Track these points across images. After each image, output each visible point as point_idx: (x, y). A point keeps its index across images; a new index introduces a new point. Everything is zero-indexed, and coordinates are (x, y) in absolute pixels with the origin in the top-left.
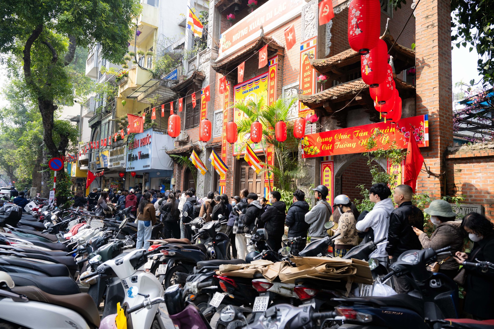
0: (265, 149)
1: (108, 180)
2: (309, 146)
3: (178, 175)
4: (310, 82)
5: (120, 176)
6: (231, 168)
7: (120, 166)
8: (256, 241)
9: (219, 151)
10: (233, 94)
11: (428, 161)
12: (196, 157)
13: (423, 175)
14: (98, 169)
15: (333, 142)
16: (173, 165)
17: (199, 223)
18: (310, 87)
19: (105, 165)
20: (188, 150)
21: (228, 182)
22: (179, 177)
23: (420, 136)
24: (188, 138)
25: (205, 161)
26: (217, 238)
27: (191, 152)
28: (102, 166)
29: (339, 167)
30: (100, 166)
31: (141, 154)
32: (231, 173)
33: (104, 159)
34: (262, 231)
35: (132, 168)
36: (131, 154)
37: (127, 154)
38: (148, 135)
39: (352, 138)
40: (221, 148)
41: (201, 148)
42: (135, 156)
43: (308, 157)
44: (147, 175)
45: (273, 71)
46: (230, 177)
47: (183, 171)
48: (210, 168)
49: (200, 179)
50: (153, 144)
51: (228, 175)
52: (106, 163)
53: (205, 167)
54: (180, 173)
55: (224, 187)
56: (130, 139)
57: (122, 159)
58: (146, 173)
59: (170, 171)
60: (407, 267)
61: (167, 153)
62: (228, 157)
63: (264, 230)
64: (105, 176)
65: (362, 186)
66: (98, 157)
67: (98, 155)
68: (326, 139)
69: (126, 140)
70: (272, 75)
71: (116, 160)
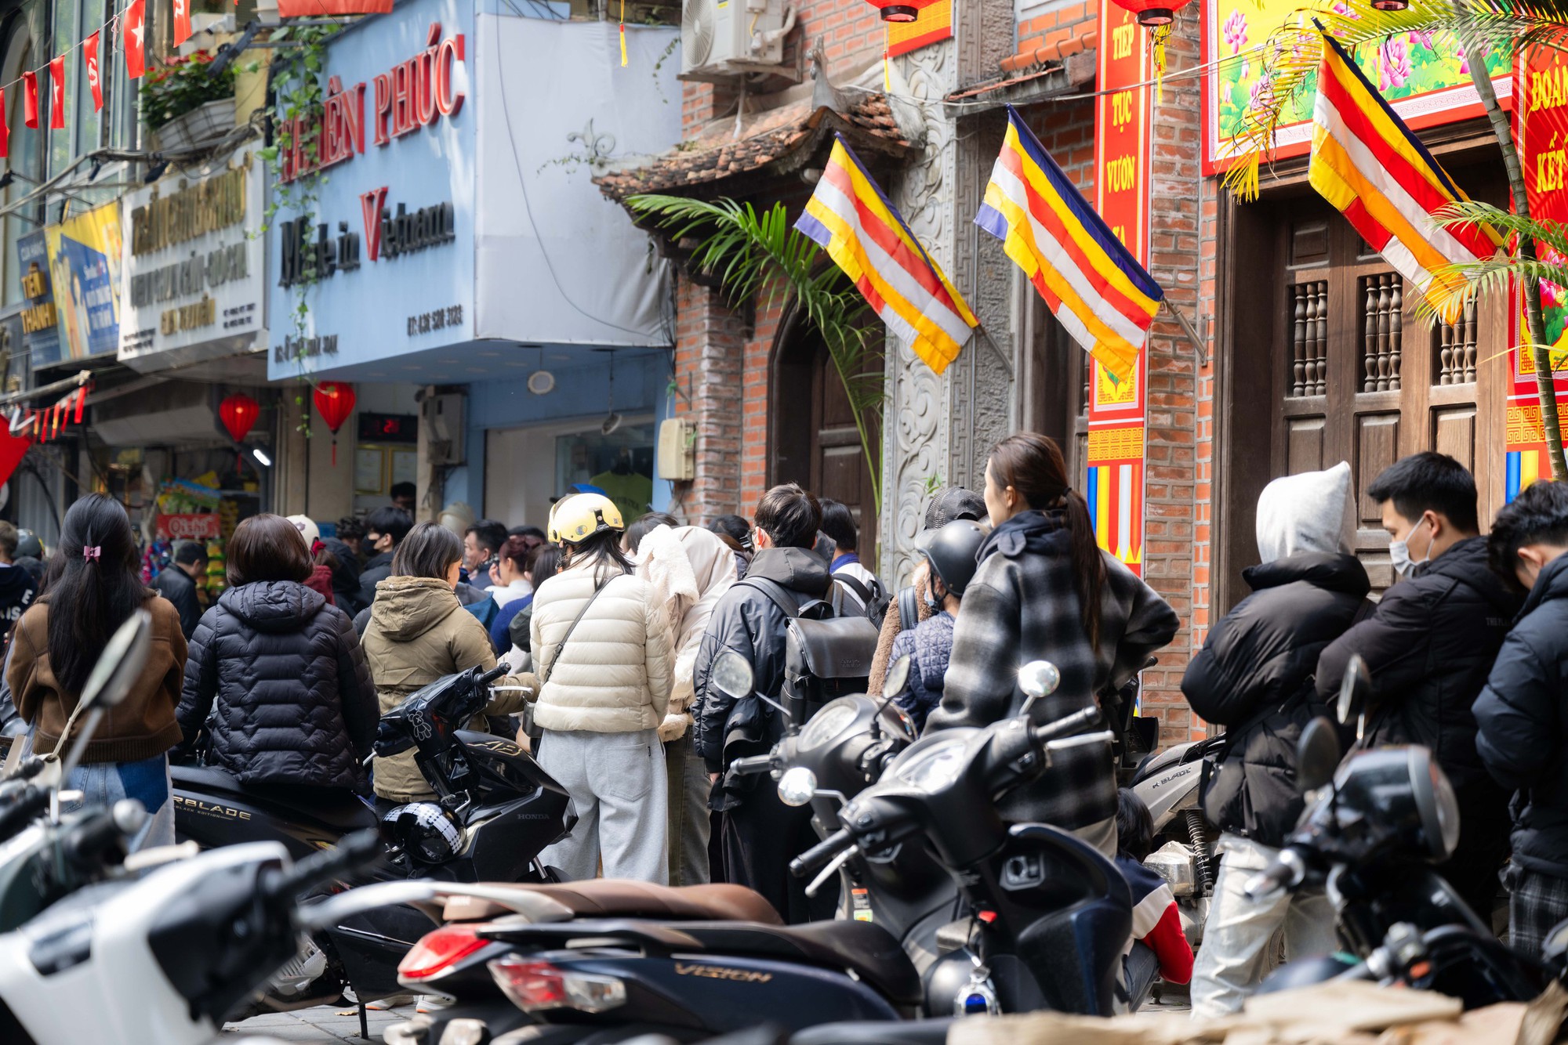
0: (1503, 90)
1: (135, 473)
3: (713, 393)
5: (222, 425)
6: (1189, 290)
7: (217, 331)
8: (1337, 857)
9: (1073, 137)
12: (860, 206)
14: (45, 377)
16: (667, 305)
17: (850, 753)
19: (96, 334)
20: (791, 150)
21: (1165, 420)
22: (729, 409)
24: (793, 40)
25: (948, 241)
26: (1012, 881)
27: (819, 162)
28: (78, 345)
30: (55, 351)
31: (384, 214)
32: (1189, 343)
33: (88, 286)
34: (1400, 775)
35: (314, 349)
36: (304, 222)
37: (267, 222)
38: (436, 39)
40: (1090, 107)
41: (906, 121)
42: (334, 235)
44: (452, 402)
46: (1186, 378)
47: (759, 350)
48: (1002, 300)
49: (909, 416)
50: (478, 112)
51: (1158, 360)
52: (105, 319)
53: (947, 300)
54: (732, 368)
55: (1125, 471)
56: (288, 84)
57: (231, 266)
58: (444, 389)
59: (645, 355)
61: (611, 192)
62: (1160, 188)
63: (1414, 758)
64: (108, 432)
66: (40, 267)
67: (35, 251)
69: (258, 99)
71: (184, 279)
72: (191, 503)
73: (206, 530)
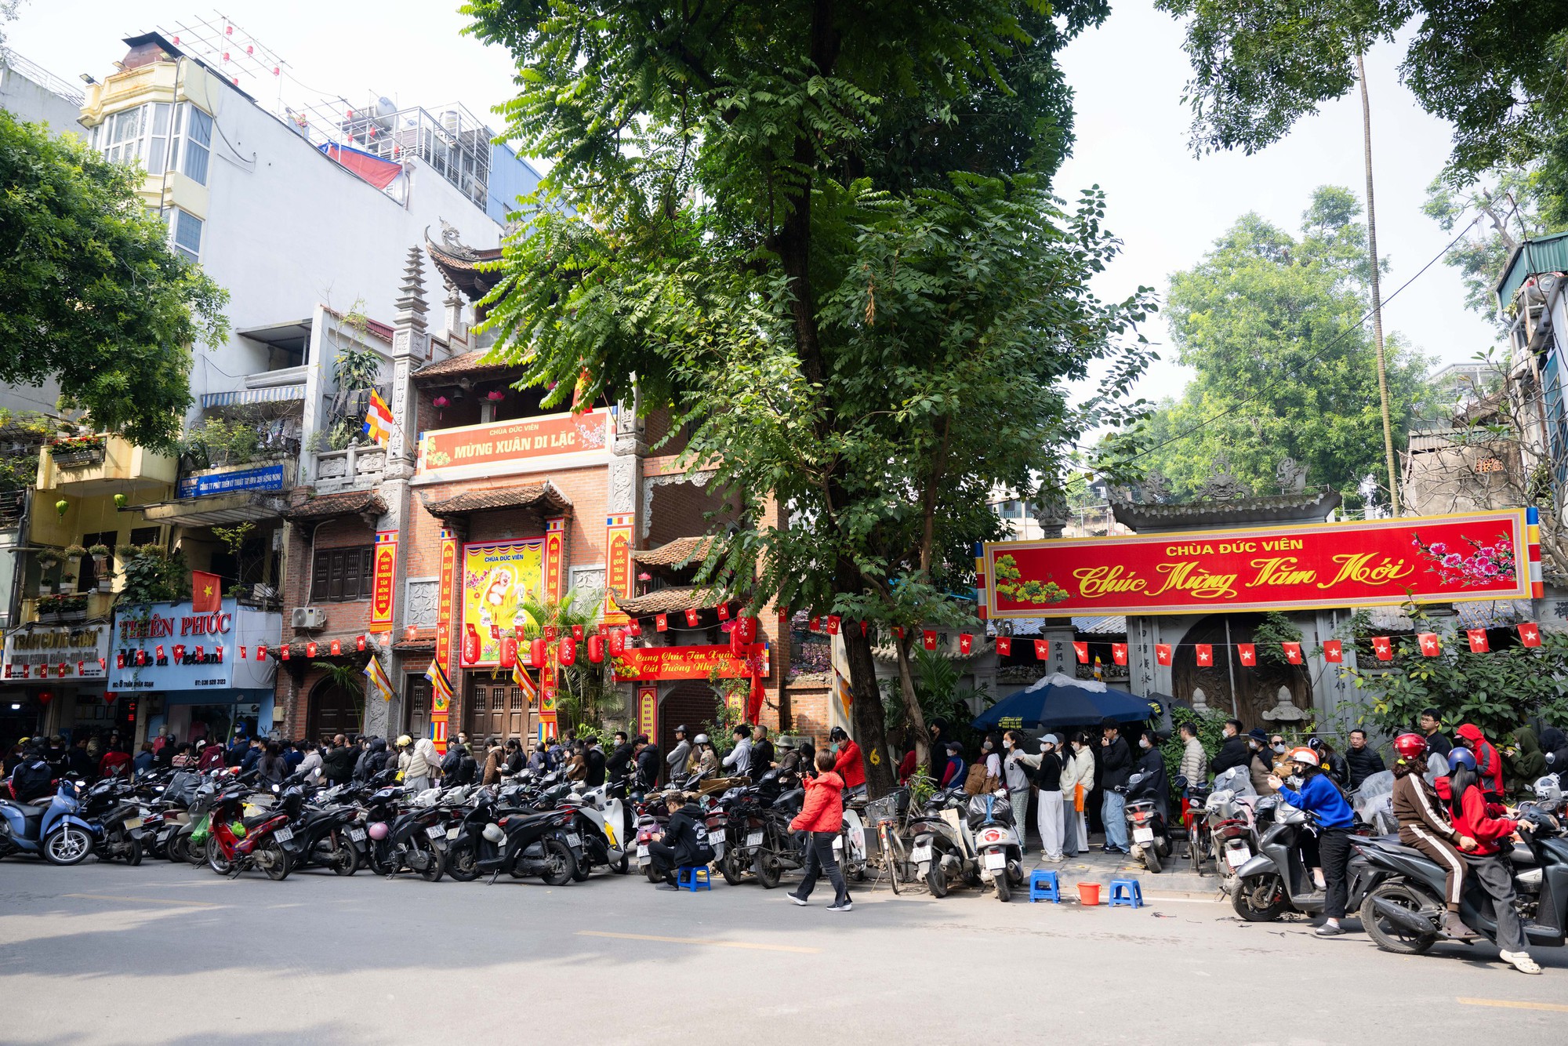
2: (623, 666)
4: (624, 574)
6: (456, 689)
7: (75, 676)
10: (461, 557)
11: (768, 692)
13: (764, 707)
15: (660, 663)
16: (276, 679)
18: (624, 582)
22: (295, 704)
23: (761, 665)
24: (326, 622)
25: (389, 674)
29: (664, 694)
31: (183, 653)
35: (139, 685)
37: (112, 648)
38: (217, 612)
39: (685, 659)
40: (435, 653)
42: (153, 656)
43: (621, 680)
45: (555, 540)
49: (375, 710)
50: (237, 632)
57: (87, 658)
59: (263, 691)
60: (768, 780)
65: (708, 722)
68: (650, 658)
69: (98, 612)
70: (554, 547)
71: (53, 659)
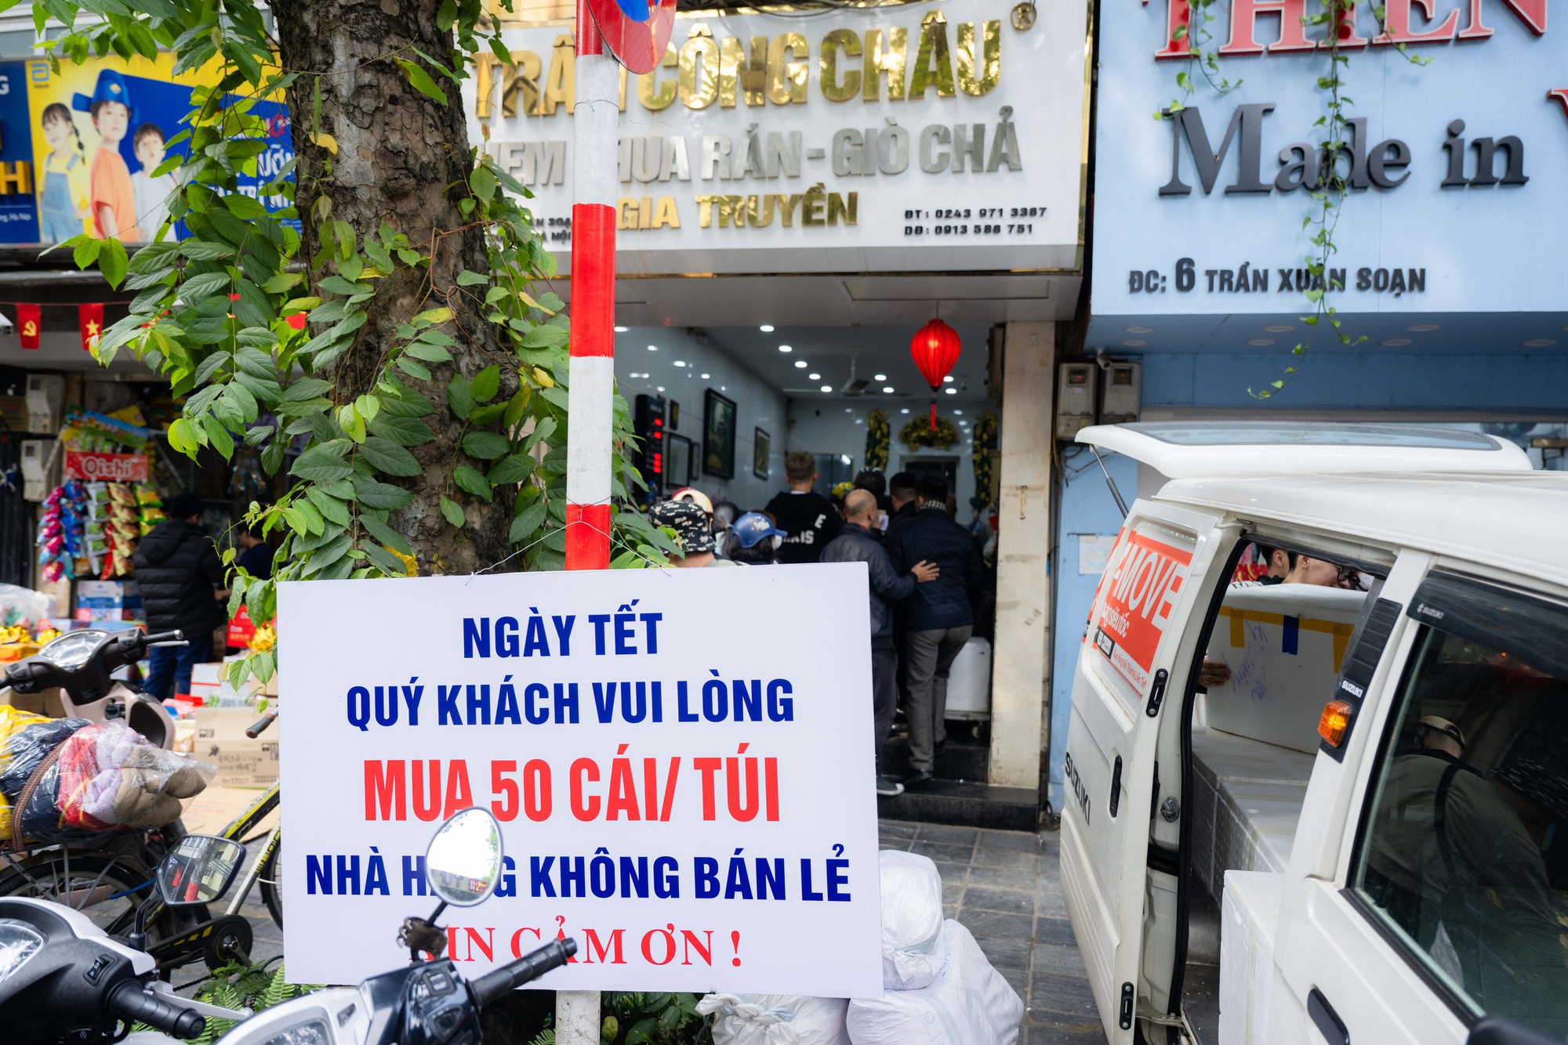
72: (108, 440)
73: (131, 472)
